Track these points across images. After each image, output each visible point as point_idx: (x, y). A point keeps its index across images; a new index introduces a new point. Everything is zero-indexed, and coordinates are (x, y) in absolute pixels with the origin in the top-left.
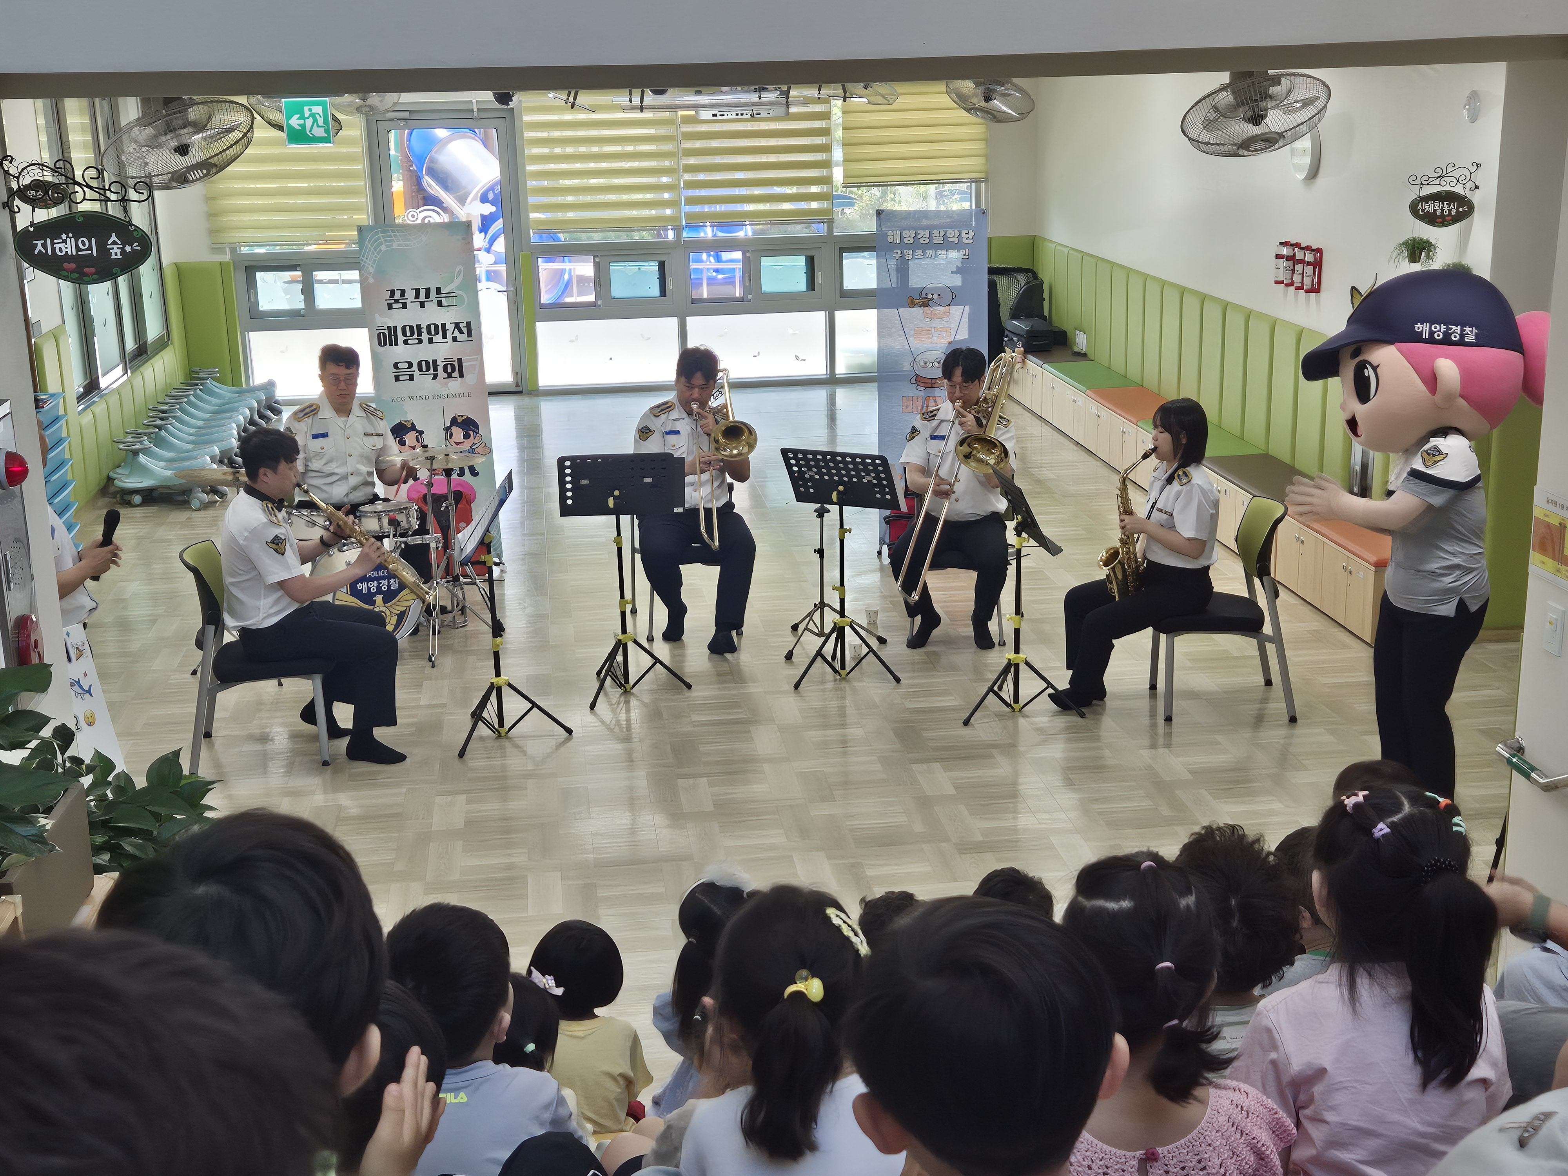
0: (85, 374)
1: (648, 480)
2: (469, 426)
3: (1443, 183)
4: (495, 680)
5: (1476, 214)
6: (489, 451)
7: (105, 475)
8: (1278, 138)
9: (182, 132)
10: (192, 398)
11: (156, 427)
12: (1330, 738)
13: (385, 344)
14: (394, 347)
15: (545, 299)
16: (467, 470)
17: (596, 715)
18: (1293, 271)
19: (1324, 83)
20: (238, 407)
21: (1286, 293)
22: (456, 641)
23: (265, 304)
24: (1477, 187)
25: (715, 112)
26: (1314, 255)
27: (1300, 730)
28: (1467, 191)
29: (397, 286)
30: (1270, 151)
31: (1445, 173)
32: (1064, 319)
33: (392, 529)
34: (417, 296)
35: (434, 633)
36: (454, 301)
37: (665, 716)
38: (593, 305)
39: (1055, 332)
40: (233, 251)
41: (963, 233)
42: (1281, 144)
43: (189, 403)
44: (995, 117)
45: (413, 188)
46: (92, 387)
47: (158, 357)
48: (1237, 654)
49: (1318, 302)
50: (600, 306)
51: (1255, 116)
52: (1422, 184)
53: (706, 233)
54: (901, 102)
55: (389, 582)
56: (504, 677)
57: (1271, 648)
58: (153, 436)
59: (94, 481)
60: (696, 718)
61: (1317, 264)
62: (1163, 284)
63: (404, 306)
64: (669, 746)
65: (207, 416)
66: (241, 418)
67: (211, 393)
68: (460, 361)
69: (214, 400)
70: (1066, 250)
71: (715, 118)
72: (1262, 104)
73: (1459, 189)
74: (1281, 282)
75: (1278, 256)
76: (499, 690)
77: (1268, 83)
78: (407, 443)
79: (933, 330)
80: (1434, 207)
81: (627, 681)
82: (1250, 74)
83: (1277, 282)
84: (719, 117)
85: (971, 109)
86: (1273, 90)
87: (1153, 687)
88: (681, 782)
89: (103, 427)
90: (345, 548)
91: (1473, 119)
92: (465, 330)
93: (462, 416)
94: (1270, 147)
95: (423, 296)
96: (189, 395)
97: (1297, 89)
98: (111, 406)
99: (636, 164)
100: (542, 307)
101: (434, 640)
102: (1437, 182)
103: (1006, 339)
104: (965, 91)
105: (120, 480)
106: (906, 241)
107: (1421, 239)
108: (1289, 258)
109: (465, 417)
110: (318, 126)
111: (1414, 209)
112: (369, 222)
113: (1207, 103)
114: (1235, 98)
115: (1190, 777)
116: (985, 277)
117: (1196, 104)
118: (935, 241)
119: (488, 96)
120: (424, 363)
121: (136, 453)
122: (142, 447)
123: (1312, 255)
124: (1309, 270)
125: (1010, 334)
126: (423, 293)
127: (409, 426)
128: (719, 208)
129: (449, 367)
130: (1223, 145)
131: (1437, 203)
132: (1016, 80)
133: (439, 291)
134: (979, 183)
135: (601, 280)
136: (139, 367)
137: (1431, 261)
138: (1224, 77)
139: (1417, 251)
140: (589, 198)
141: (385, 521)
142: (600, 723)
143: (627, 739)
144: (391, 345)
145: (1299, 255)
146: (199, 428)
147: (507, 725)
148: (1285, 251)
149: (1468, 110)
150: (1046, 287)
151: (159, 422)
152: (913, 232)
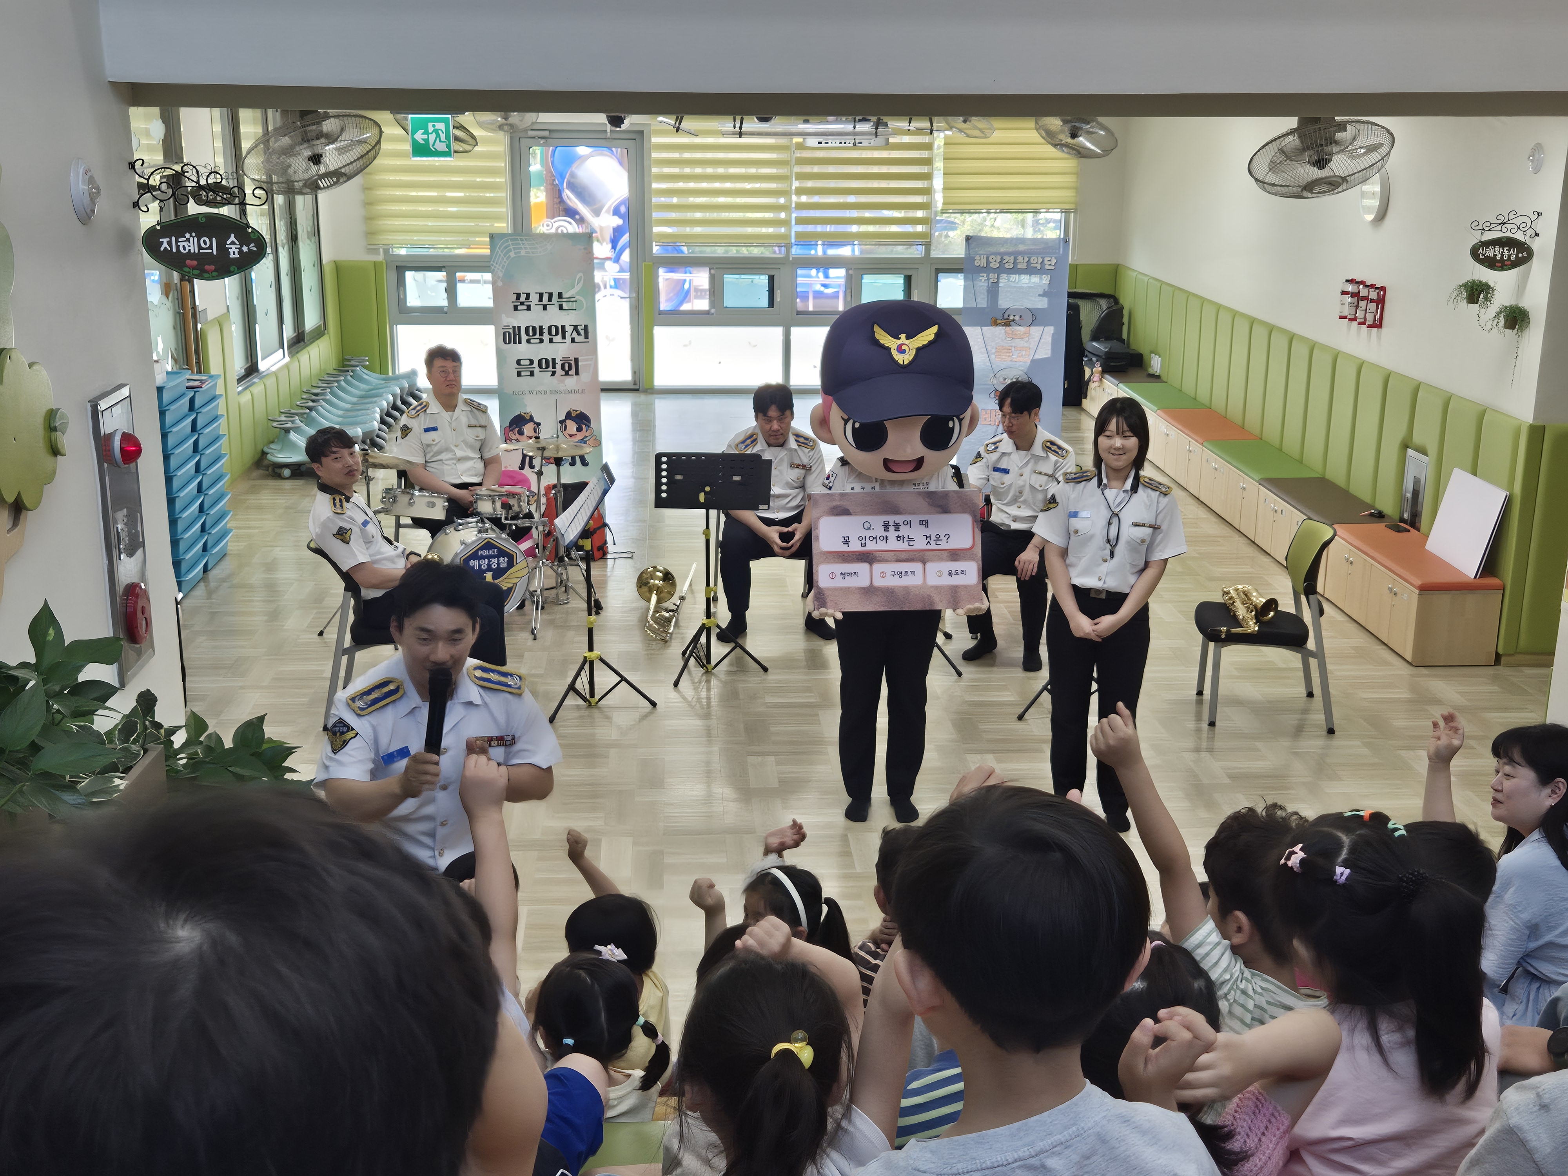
0: (247, 358)
1: (737, 478)
2: (582, 420)
3: (1504, 230)
4: (588, 654)
5: (1535, 259)
6: (598, 443)
7: (259, 448)
8: (1341, 181)
9: (315, 142)
10: (343, 383)
11: (308, 408)
12: (1365, 751)
13: (510, 343)
14: (518, 345)
15: (664, 306)
16: (578, 459)
17: (679, 692)
18: (1357, 307)
19: (1388, 131)
20: (383, 393)
21: (1349, 328)
22: (558, 616)
23: (413, 299)
24: (1537, 235)
25: (820, 140)
26: (1378, 293)
27: (1337, 741)
28: (1527, 238)
29: (523, 289)
30: (1333, 194)
31: (1506, 220)
32: (1141, 341)
33: (504, 512)
34: (541, 300)
35: (537, 609)
36: (574, 305)
37: (741, 697)
38: (707, 313)
39: (1132, 354)
40: (386, 251)
41: (1046, 259)
42: (1344, 188)
43: (340, 387)
44: (1079, 153)
45: (555, 200)
46: (252, 369)
47: (315, 344)
48: (1282, 666)
49: (1379, 337)
50: (713, 314)
51: (1319, 160)
52: (1484, 230)
53: (816, 251)
54: (997, 135)
55: (498, 561)
56: (596, 652)
57: (1313, 662)
58: (305, 416)
59: (249, 455)
60: (770, 699)
61: (1381, 302)
62: (1235, 314)
63: (529, 308)
64: (742, 726)
65: (355, 400)
66: (385, 403)
67: (360, 379)
68: (576, 360)
69: (363, 386)
70: (1146, 279)
71: (820, 145)
72: (1328, 149)
73: (1519, 236)
74: (1345, 317)
75: (1344, 293)
76: (592, 663)
77: (1334, 129)
78: (525, 434)
79: (1013, 349)
80: (1495, 252)
81: (709, 662)
82: (1317, 120)
83: (1341, 317)
84: (823, 145)
85: (1057, 145)
86: (1339, 136)
87: (1200, 693)
88: (751, 760)
89: (260, 407)
90: (461, 527)
91: (1537, 170)
92: (582, 332)
93: (576, 411)
94: (1333, 190)
95: (546, 300)
96: (340, 380)
97: (1361, 136)
98: (267, 386)
99: (757, 186)
100: (661, 313)
101: (537, 614)
102: (1499, 228)
103: (1085, 359)
104: (1053, 128)
105: (272, 455)
106: (992, 265)
107: (1480, 282)
108: (1354, 295)
109: (578, 412)
110: (440, 141)
111: (1474, 253)
112: (508, 230)
113: (1274, 147)
114: (1302, 142)
115: (1228, 781)
116: (1064, 301)
117: (1263, 147)
118: (1019, 267)
119: (601, 118)
120: (544, 361)
121: (287, 431)
122: (293, 426)
123: (1376, 293)
124: (1372, 307)
125: (1089, 355)
126: (546, 297)
127: (528, 418)
128: (829, 228)
129: (566, 365)
130: (1287, 186)
131: (1497, 248)
132: (1101, 119)
133: (560, 295)
134: (1067, 214)
135: (716, 291)
136: (297, 353)
137: (1488, 303)
138: (1292, 122)
139: (1476, 293)
140: (715, 215)
141: (498, 505)
142: (682, 700)
143: (707, 716)
144: (515, 343)
145: (1364, 292)
146: (347, 410)
147: (597, 697)
148: (1350, 288)
149: (1532, 161)
150: (1125, 313)
151: (311, 404)
152: (999, 258)
